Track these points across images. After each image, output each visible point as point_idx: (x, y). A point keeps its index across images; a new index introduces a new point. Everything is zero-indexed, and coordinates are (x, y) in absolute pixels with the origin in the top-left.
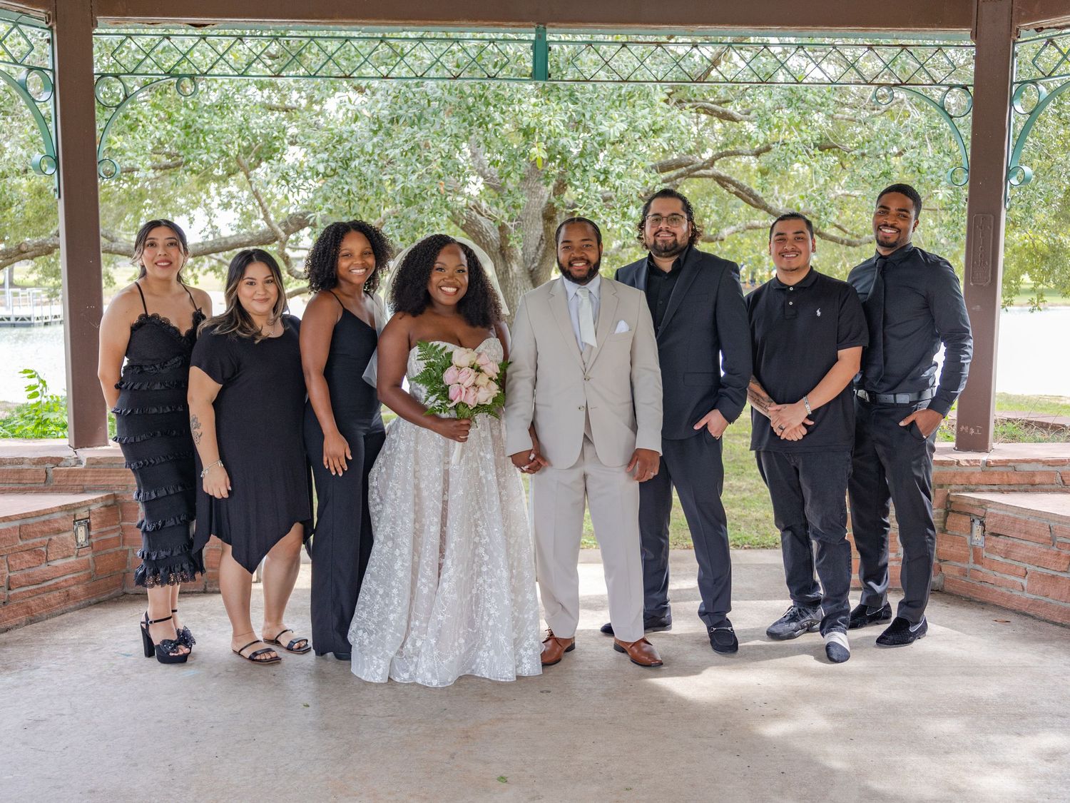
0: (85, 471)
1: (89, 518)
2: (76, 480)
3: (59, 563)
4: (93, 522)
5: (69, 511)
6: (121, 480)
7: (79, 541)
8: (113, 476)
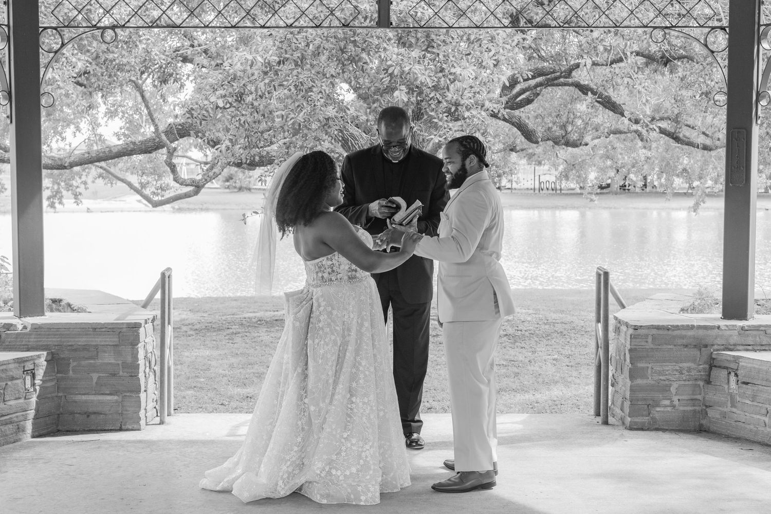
0: (29, 334)
1: (34, 369)
2: (22, 342)
3: (12, 403)
4: (36, 372)
5: (19, 363)
6: (57, 341)
7: (27, 387)
8: (51, 338)
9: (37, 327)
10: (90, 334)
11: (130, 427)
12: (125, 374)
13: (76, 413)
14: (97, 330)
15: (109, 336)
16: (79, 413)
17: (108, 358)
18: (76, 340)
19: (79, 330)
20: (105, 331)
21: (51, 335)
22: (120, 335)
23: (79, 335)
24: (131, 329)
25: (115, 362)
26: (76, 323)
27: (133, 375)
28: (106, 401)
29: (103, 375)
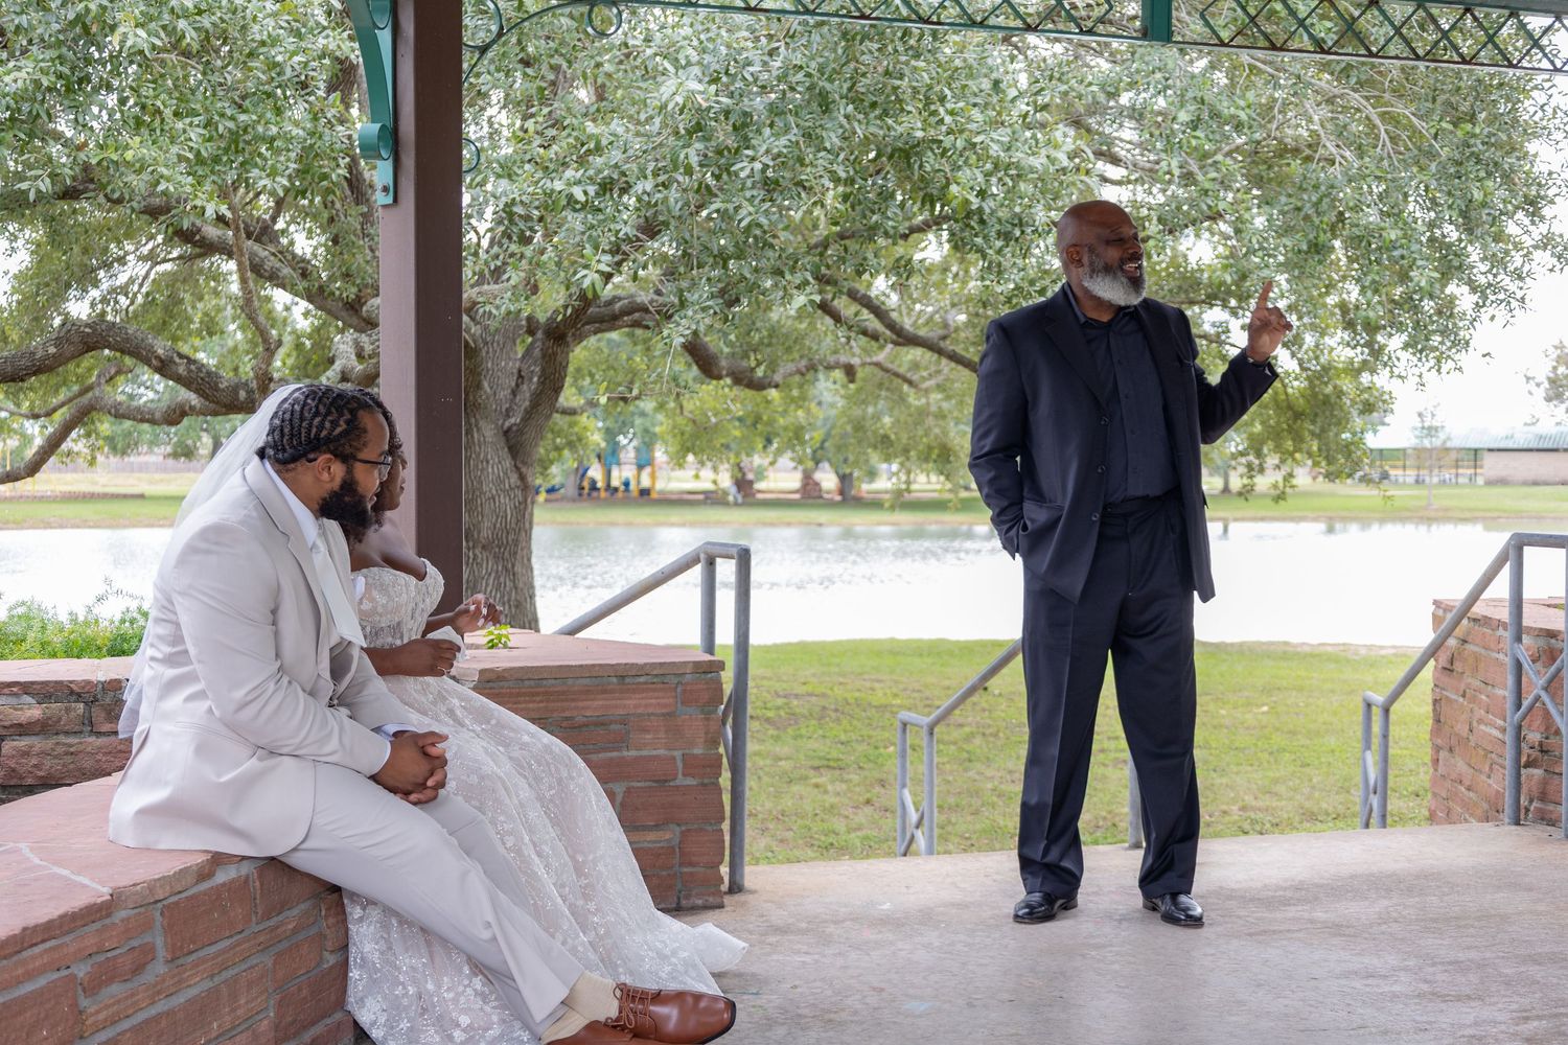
8: (525, 702)
9: (493, 676)
10: (612, 692)
11: (700, 902)
12: (690, 781)
14: (627, 680)
15: (656, 694)
17: (650, 746)
18: (580, 704)
19: (588, 681)
20: (646, 683)
21: (525, 694)
22: (679, 690)
23: (587, 692)
24: (703, 676)
25: (666, 752)
26: (581, 666)
27: (706, 781)
28: (646, 845)
29: (639, 784)
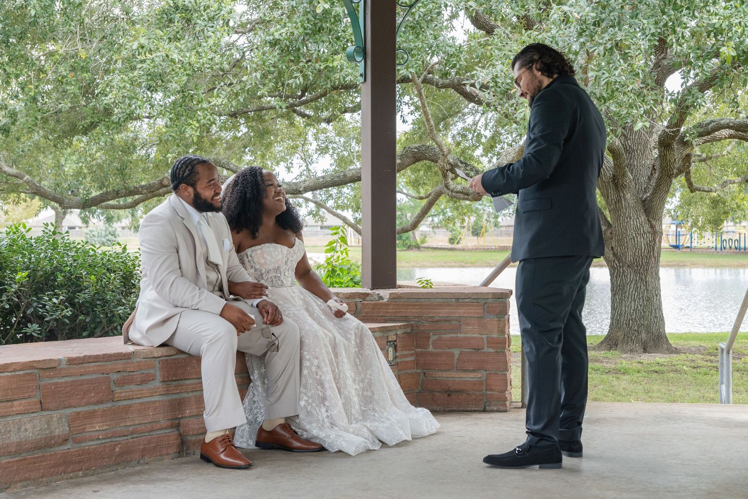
0: (387, 305)
1: (395, 341)
2: (380, 312)
4: (398, 344)
5: (384, 332)
6: (417, 312)
8: (411, 309)
9: (396, 296)
10: (452, 306)
11: (495, 409)
12: (491, 350)
13: (437, 391)
14: (460, 300)
15: (474, 308)
16: (440, 392)
17: (471, 332)
18: (438, 311)
19: (441, 300)
20: (469, 302)
21: (411, 305)
22: (486, 306)
23: (440, 306)
24: (498, 300)
25: (479, 336)
26: (438, 293)
27: (499, 350)
28: (469, 379)
29: (466, 350)
